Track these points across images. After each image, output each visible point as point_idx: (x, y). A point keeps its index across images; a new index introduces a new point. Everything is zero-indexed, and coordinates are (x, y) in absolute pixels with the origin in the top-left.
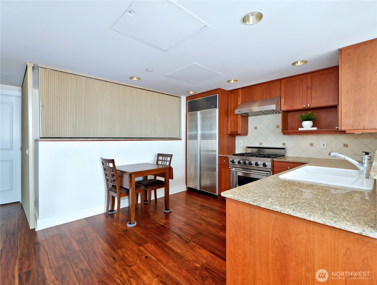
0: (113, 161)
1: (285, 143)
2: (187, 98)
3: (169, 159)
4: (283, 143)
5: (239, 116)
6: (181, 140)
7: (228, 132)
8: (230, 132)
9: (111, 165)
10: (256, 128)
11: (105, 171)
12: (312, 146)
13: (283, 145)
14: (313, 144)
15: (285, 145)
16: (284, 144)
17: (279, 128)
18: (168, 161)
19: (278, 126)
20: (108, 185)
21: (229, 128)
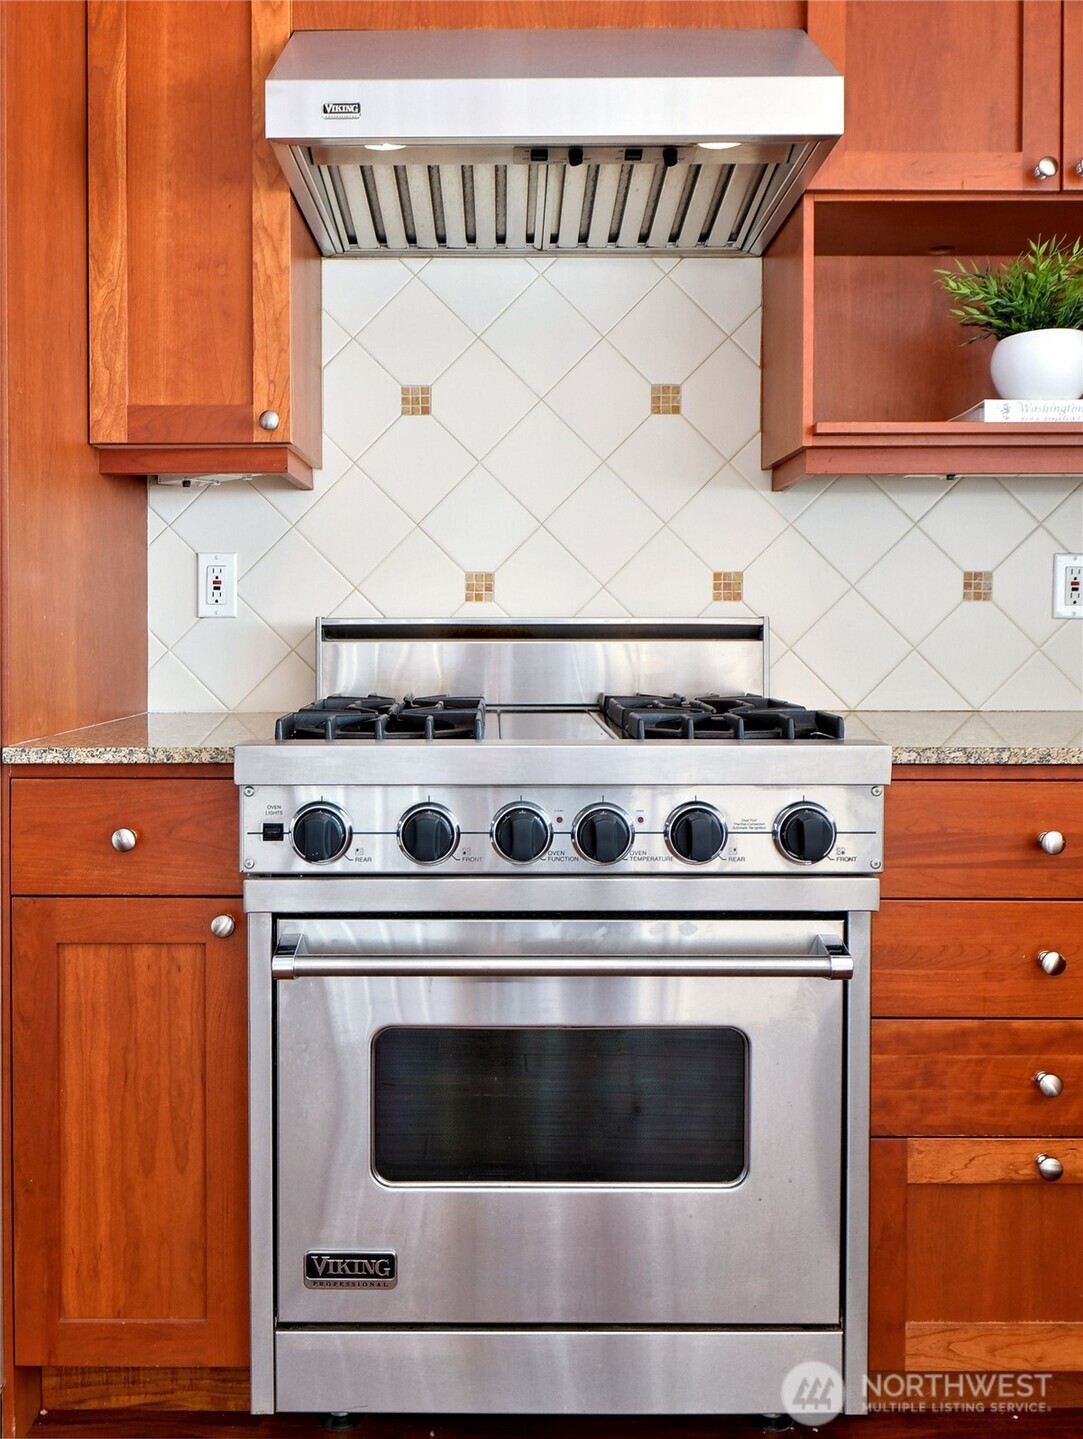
1: (740, 575)
4: (717, 576)
7: (96, 412)
10: (417, 402)
12: (978, 597)
13: (716, 598)
14: (989, 575)
15: (738, 597)
16: (727, 586)
17: (676, 410)
19: (666, 388)
21: (111, 366)
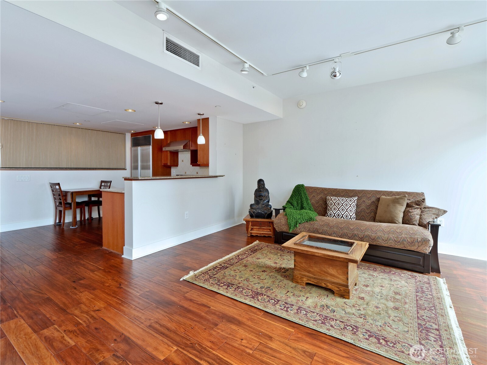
0: (59, 184)
2: (132, 135)
3: (109, 184)
5: (169, 152)
6: (126, 170)
8: (164, 163)
9: (57, 187)
10: (182, 161)
11: (53, 192)
18: (108, 186)
20: (55, 202)
21: (163, 161)
